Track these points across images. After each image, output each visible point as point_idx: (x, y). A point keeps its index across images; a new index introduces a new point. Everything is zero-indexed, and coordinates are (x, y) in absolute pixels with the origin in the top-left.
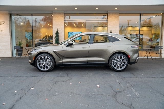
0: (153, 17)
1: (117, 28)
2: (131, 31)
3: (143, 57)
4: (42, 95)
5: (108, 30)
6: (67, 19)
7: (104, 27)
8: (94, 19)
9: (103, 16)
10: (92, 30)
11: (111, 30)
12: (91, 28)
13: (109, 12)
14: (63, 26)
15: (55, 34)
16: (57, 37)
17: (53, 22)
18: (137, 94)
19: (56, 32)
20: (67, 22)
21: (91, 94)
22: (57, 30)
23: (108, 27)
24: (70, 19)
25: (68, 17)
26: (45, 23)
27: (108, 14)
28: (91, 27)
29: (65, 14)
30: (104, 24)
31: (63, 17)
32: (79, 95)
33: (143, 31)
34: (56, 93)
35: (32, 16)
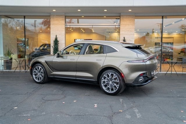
0: (182, 20)
1: (132, 34)
4: (25, 115)
9: (116, 19)
11: (124, 38)
13: (121, 14)
14: (64, 32)
15: (53, 42)
16: (55, 46)
17: (52, 26)
18: (139, 115)
19: (54, 39)
21: (84, 115)
22: (56, 37)
27: (121, 17)
29: (66, 17)
31: (64, 21)
32: (69, 115)
33: (173, 38)
34: (42, 112)
35: (24, 18)
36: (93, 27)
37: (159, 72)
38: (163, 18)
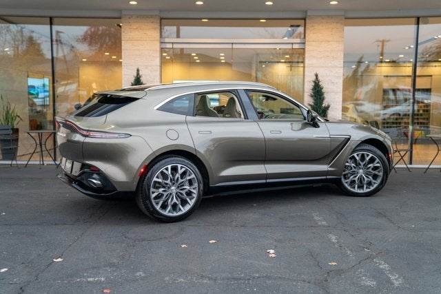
1: (336, 67)
2: (387, 76)
3: (427, 166)
4: (92, 279)
5: (306, 73)
6: (168, 37)
7: (294, 64)
8: (262, 37)
9: (292, 26)
10: (254, 74)
11: (317, 76)
12: (250, 68)
13: (309, 13)
14: (157, 61)
17: (125, 45)
18: (396, 279)
20: (169, 46)
21: (248, 277)
22: (138, 74)
23: (306, 65)
24: (178, 36)
25: (174, 29)
26: (94, 48)
27: (307, 21)
28: (249, 64)
29: (163, 21)
30: (292, 52)
31: (159, 31)
32: (210, 279)
33: (431, 76)
34: (136, 272)
35: (51, 24)
36: (235, 46)
37: (409, 166)
38: (418, 24)
